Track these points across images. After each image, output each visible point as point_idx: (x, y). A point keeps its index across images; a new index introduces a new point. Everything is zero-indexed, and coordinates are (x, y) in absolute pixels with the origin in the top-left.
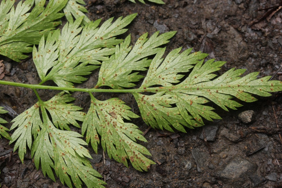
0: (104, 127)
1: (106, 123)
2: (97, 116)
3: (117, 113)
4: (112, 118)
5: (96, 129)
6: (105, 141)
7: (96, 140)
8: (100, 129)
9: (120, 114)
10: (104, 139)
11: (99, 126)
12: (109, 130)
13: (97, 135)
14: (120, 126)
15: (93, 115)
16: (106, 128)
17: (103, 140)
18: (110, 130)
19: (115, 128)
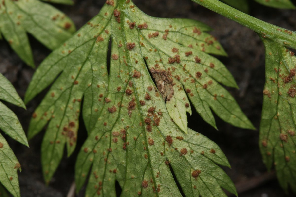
0: (111, 111)
1: (127, 99)
2: (105, 60)
3: (179, 84)
4: (153, 94)
5: (82, 102)
6: (91, 158)
7: (63, 139)
8: (95, 108)
9: (187, 92)
10: (94, 152)
11: (96, 98)
12: (123, 127)
13: (77, 124)
14: (167, 134)
15: (95, 50)
16: (116, 115)
17: (89, 149)
18: (128, 131)
19: (149, 135)
